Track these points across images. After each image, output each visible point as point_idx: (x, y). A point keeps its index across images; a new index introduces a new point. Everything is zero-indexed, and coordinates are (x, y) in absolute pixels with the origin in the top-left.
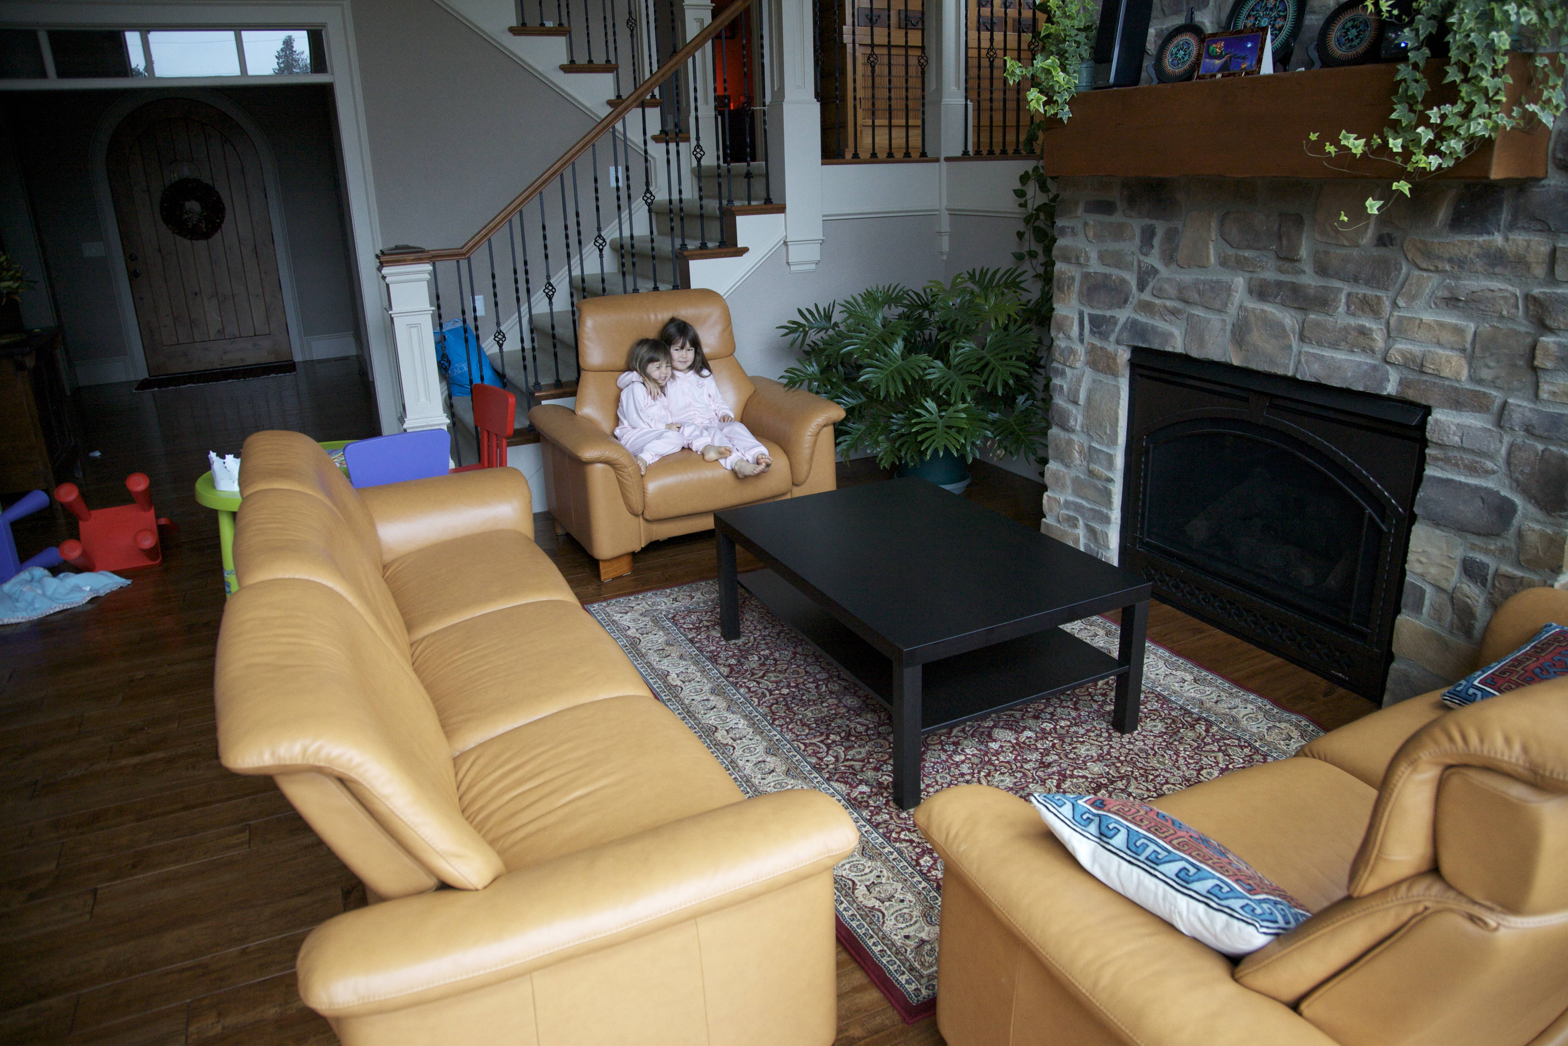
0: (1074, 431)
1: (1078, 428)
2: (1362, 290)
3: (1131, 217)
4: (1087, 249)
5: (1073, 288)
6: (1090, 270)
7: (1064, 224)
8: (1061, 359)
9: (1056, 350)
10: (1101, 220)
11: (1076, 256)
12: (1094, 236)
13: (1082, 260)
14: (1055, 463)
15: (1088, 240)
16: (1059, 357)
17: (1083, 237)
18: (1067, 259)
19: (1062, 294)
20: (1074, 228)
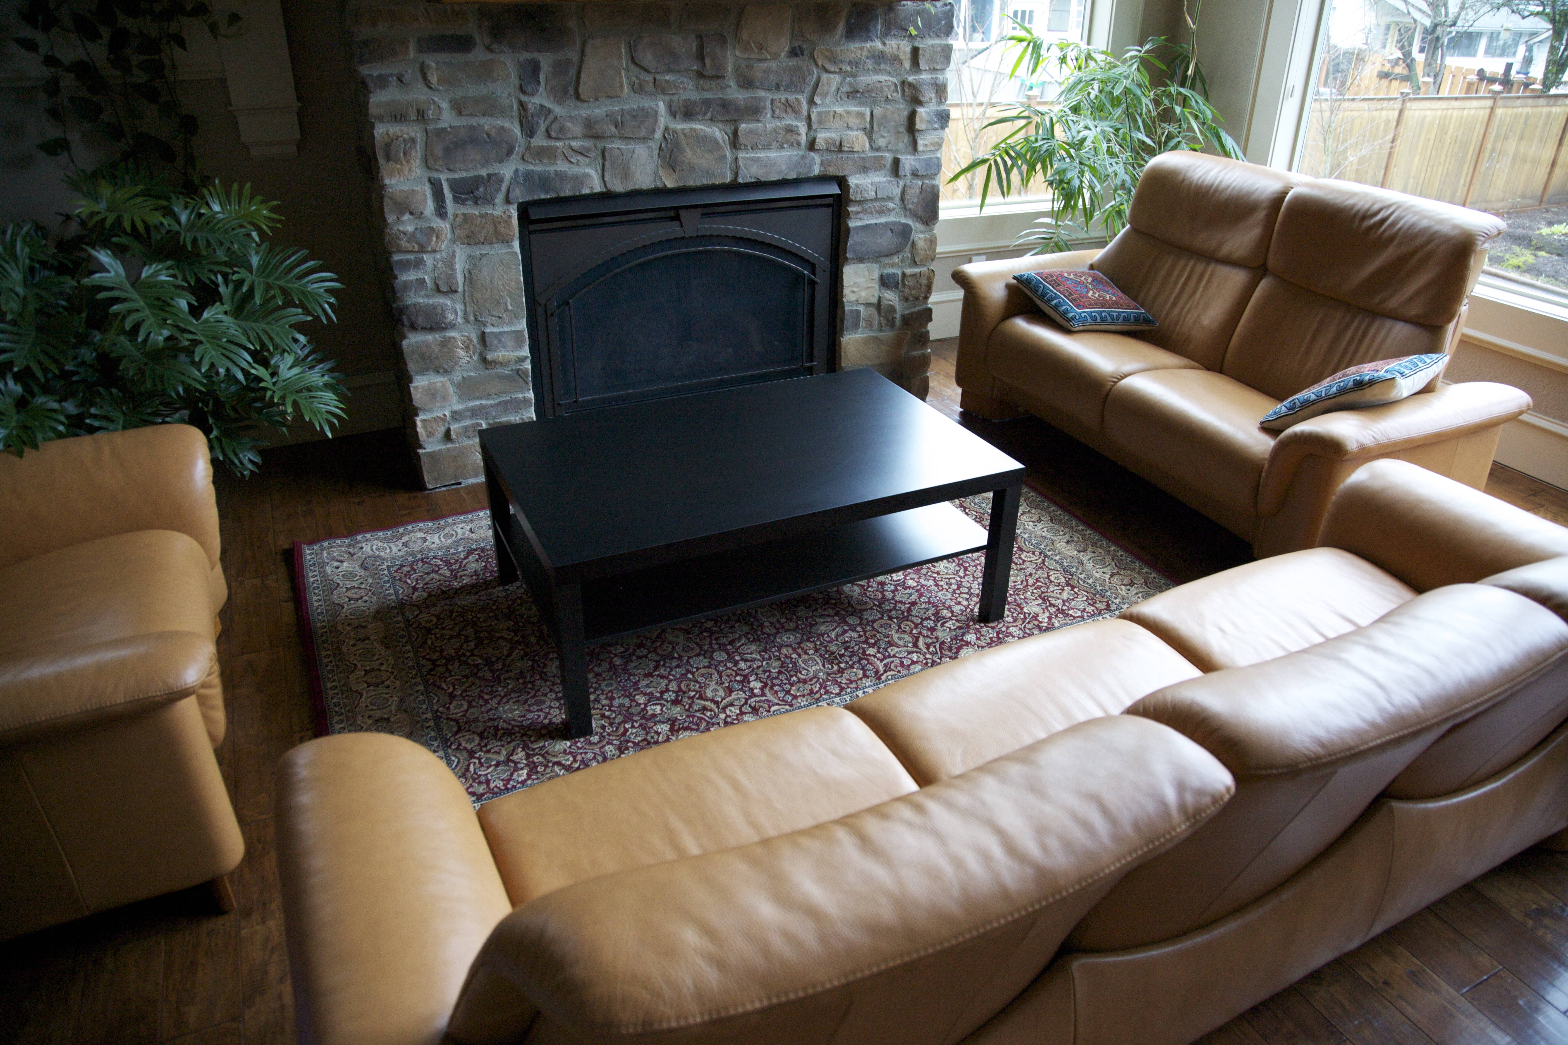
0: (451, 327)
1: (459, 321)
2: (783, 96)
3: (502, 52)
4: (436, 99)
5: (413, 153)
6: (442, 125)
7: (383, 72)
8: (414, 247)
9: (398, 238)
10: (448, 60)
11: (418, 111)
12: (441, 81)
13: (430, 114)
14: (425, 377)
15: (430, 88)
16: (408, 245)
17: (420, 85)
18: (399, 117)
19: (397, 163)
20: (403, 75)
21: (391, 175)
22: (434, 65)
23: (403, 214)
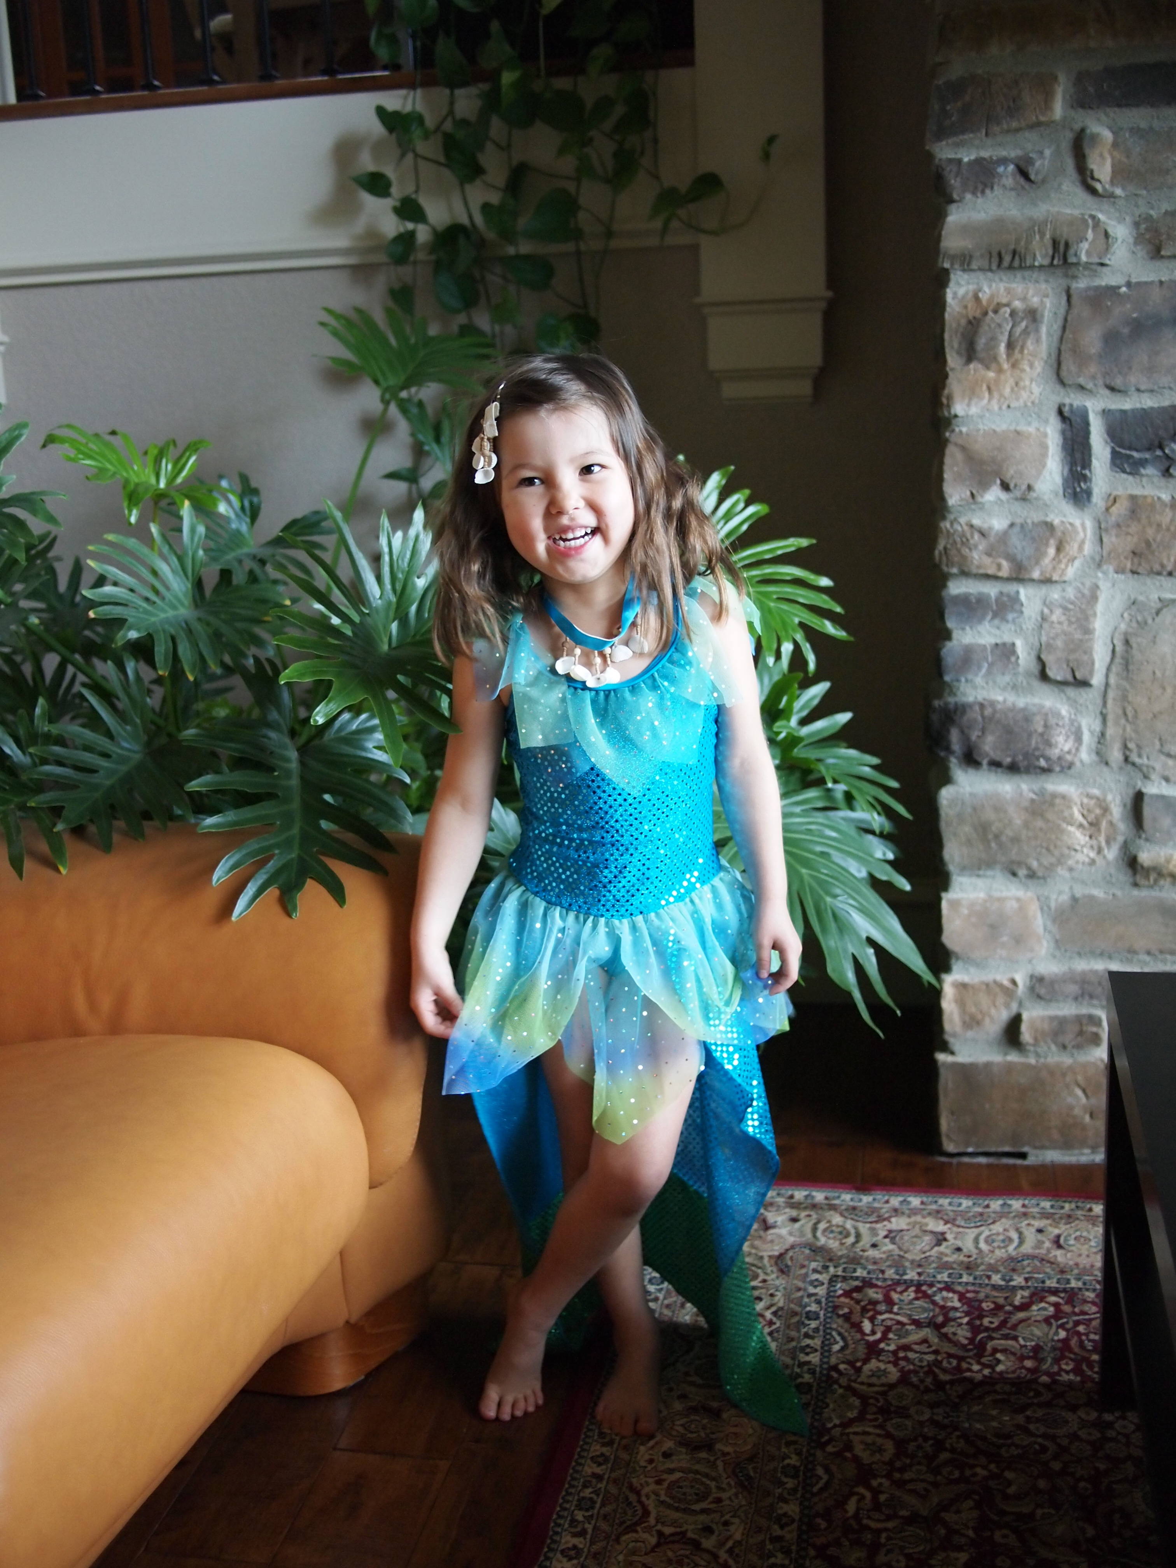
0: (1064, 769)
4: (1101, 216)
5: (1030, 345)
6: (1108, 279)
7: (985, 154)
8: (999, 567)
9: (966, 543)
10: (1143, 125)
11: (1055, 243)
12: (1120, 174)
13: (1083, 252)
14: (980, 882)
15: (1093, 191)
16: (987, 560)
17: (1070, 185)
18: (1007, 259)
19: (988, 368)
20: (1030, 161)
21: (972, 393)
22: (1107, 135)
23: (984, 486)
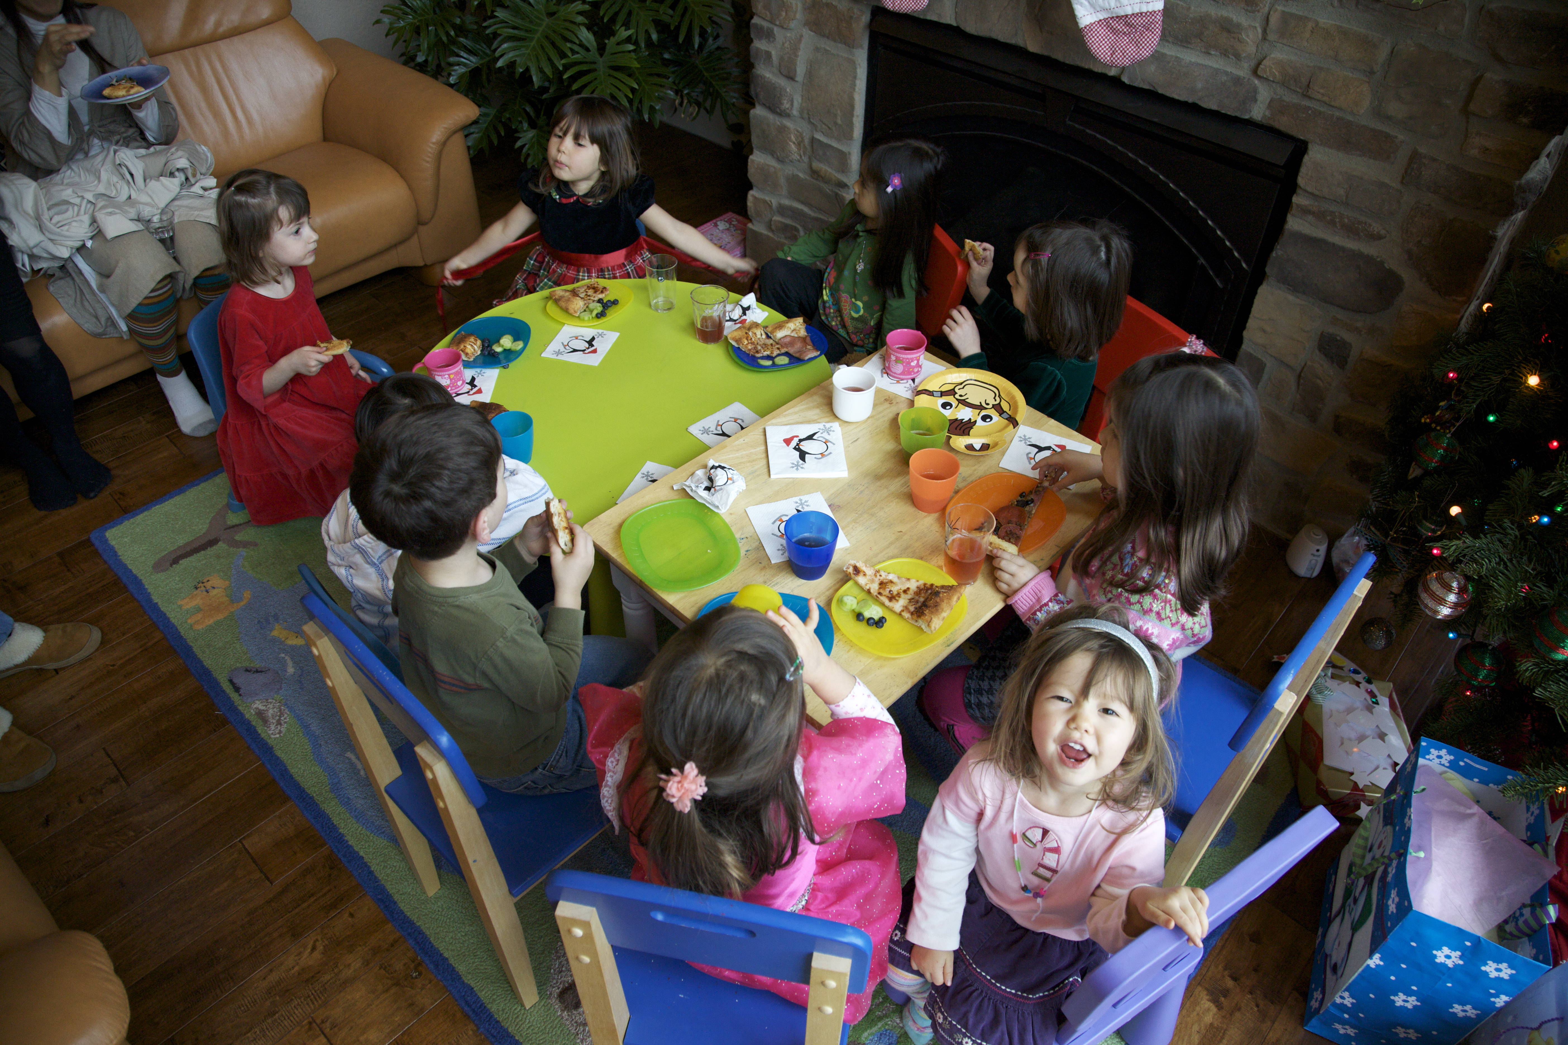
0: (788, 116)
1: (795, 112)
8: (769, 15)
14: (761, 154)
16: (763, 10)
